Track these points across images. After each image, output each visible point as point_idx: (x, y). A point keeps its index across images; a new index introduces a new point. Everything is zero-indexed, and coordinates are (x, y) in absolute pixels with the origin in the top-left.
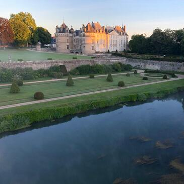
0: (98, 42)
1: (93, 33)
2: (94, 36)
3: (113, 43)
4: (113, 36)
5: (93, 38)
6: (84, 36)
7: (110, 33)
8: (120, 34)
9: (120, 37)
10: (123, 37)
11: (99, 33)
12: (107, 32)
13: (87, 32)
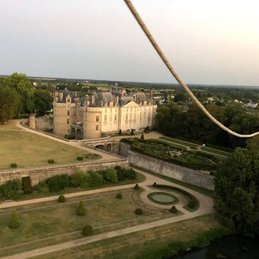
0: (106, 119)
1: (98, 108)
2: (101, 112)
3: (129, 119)
4: (129, 109)
5: (97, 115)
6: (86, 111)
7: (126, 106)
8: (143, 104)
9: (143, 108)
10: (147, 108)
11: (109, 105)
12: (121, 104)
13: (91, 106)
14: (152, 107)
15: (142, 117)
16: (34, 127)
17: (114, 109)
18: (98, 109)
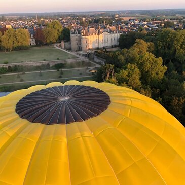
2: (88, 38)
3: (104, 41)
4: (104, 36)
5: (86, 40)
7: (102, 34)
9: (113, 35)
10: (116, 35)
11: (92, 35)
12: (99, 33)
13: (83, 35)
14: (119, 34)
15: (113, 39)
16: (64, 47)
17: (95, 36)
18: (86, 37)
